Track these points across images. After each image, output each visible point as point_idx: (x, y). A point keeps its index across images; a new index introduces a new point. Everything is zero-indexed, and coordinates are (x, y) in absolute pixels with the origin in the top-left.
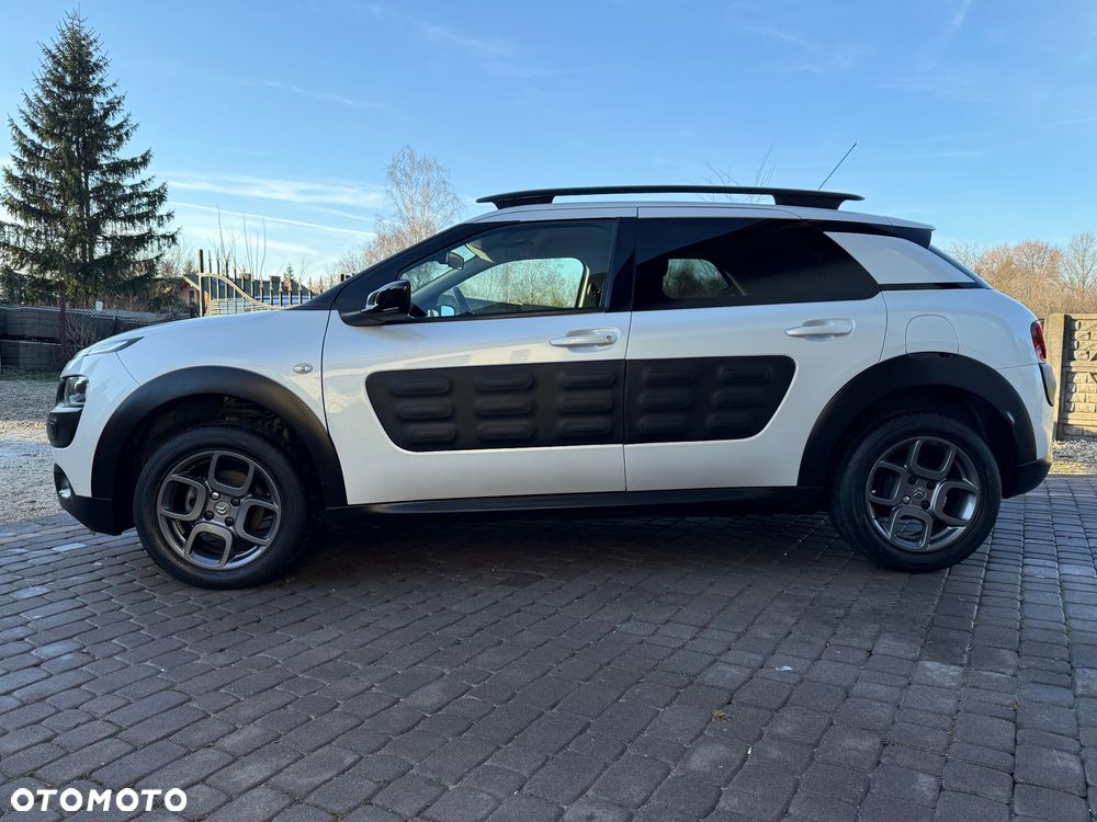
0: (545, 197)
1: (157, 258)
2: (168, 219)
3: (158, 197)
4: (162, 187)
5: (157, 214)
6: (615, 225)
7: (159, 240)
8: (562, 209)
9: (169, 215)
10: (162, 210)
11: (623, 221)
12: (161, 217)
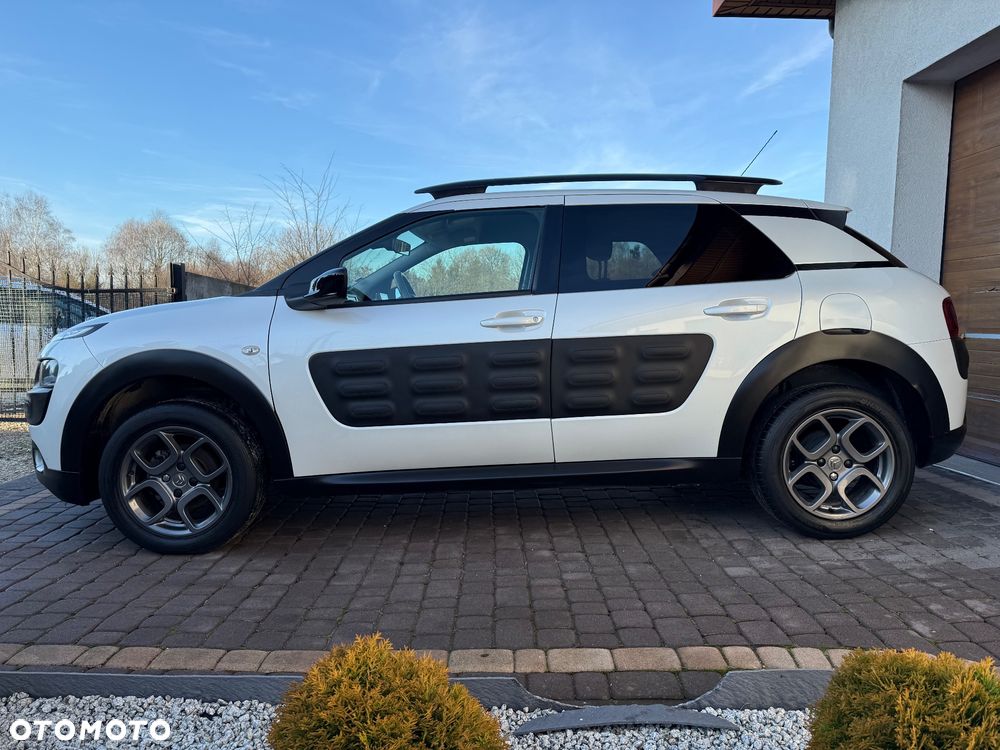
0: (478, 187)
6: (543, 212)
8: (495, 198)
11: (550, 209)
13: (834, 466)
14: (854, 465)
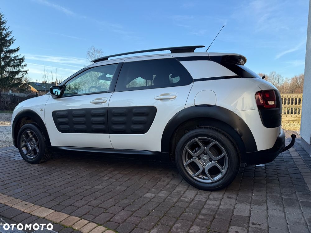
0: (106, 59)
1: (21, 77)
2: (25, 66)
3: (22, 60)
4: (23, 57)
5: (21, 65)
7: (22, 72)
9: (25, 65)
10: (23, 64)
12: (23, 66)
13: (205, 160)
14: (213, 161)
